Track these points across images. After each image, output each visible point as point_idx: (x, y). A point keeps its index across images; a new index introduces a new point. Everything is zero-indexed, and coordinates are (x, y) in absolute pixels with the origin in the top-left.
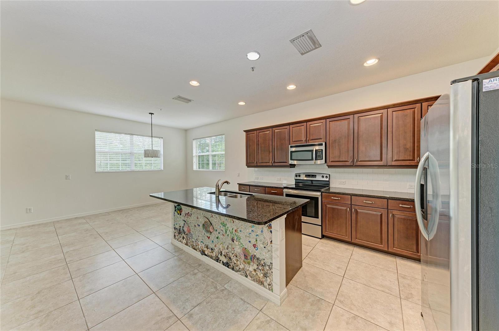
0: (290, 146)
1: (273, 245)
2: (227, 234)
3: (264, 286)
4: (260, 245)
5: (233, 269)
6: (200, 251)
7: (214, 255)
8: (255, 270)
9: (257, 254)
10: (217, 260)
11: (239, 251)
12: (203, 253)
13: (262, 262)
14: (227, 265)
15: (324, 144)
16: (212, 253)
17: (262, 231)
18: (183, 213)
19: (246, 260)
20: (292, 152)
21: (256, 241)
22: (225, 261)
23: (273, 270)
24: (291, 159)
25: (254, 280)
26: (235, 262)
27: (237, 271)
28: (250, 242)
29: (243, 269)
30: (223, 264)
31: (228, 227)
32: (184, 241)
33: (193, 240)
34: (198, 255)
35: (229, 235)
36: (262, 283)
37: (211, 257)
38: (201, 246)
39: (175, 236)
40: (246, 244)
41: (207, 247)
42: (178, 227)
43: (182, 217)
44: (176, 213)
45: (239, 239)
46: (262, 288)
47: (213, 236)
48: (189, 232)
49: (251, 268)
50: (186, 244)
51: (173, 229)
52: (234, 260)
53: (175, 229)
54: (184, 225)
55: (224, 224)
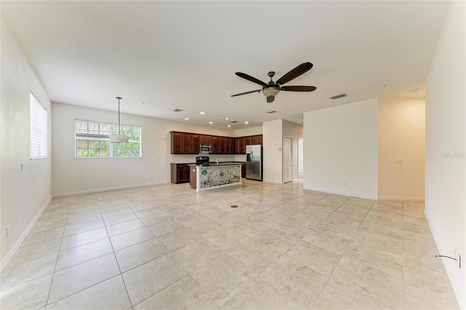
0: (200, 144)
1: (240, 171)
2: (229, 173)
5: (231, 183)
6: (218, 185)
9: (237, 175)
10: (225, 183)
11: (232, 177)
12: (220, 185)
13: (238, 177)
14: (229, 183)
15: (212, 145)
16: (223, 182)
17: (238, 169)
18: (208, 173)
19: (235, 178)
20: (201, 147)
23: (240, 177)
24: (201, 150)
25: (236, 182)
27: (232, 183)
29: (234, 181)
30: (228, 183)
32: (209, 185)
33: (214, 182)
34: (218, 187)
36: (238, 181)
37: (223, 184)
38: (218, 183)
39: (201, 187)
40: (234, 174)
41: (221, 182)
42: (203, 181)
43: (207, 176)
44: (203, 175)
45: (232, 173)
46: (238, 182)
47: (224, 177)
48: (212, 180)
49: (236, 180)
50: (210, 187)
51: (200, 184)
52: (231, 180)
53: (201, 183)
54: (209, 178)
55: (228, 171)
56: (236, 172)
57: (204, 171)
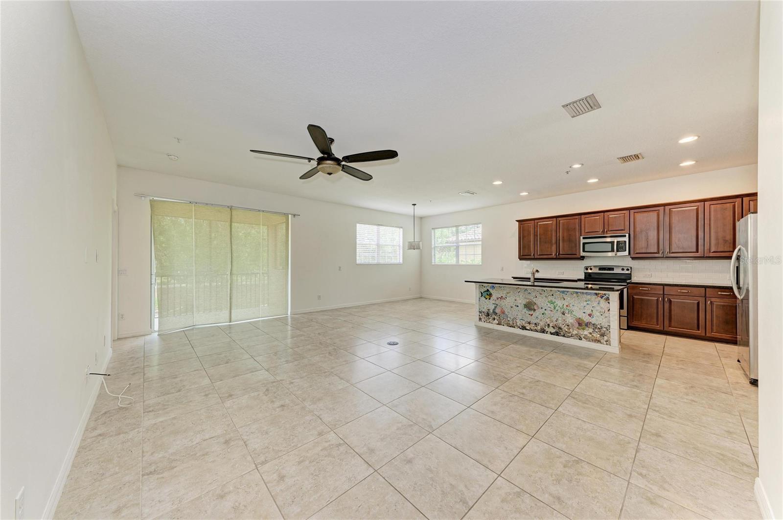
0: (581, 237)
1: (610, 312)
2: (556, 309)
3: (601, 343)
4: (596, 314)
5: (564, 336)
6: (519, 327)
7: (539, 328)
8: (590, 333)
9: (593, 321)
10: (543, 331)
11: (571, 321)
12: (524, 328)
13: (599, 326)
14: (557, 334)
15: (627, 235)
16: (537, 326)
17: (599, 304)
18: (494, 297)
19: (580, 327)
20: (584, 244)
21: (592, 311)
22: (553, 331)
23: (611, 330)
24: (584, 251)
25: (589, 341)
26: (567, 330)
27: (568, 337)
28: (584, 313)
29: (576, 334)
30: (551, 334)
31: (557, 304)
32: (496, 321)
33: (509, 319)
35: (559, 310)
36: (599, 341)
37: (536, 331)
38: (519, 323)
39: (480, 319)
40: (580, 315)
41: (529, 323)
42: (485, 310)
43: (492, 301)
44: (483, 298)
45: (571, 312)
46: (599, 344)
47: (537, 313)
48: (503, 313)
49: (586, 332)
50: (497, 324)
51: (478, 313)
52: (566, 329)
53: (480, 312)
54: (495, 307)
55: (552, 302)
56: (589, 312)
57: (485, 291)
